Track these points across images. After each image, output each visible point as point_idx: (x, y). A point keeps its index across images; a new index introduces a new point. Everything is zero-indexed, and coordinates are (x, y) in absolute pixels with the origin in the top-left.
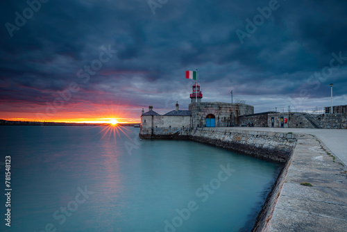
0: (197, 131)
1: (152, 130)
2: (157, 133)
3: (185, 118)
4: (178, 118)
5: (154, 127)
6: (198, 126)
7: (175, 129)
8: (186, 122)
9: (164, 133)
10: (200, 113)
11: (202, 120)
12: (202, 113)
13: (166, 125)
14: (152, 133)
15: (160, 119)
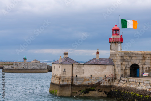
0: (121, 81)
1: (72, 80)
2: (77, 83)
3: (108, 67)
4: (99, 67)
5: (74, 76)
6: (122, 76)
7: (96, 78)
8: (108, 71)
9: (85, 83)
10: (124, 63)
11: (126, 69)
12: (126, 63)
13: (87, 75)
14: (72, 82)
15: (80, 68)
